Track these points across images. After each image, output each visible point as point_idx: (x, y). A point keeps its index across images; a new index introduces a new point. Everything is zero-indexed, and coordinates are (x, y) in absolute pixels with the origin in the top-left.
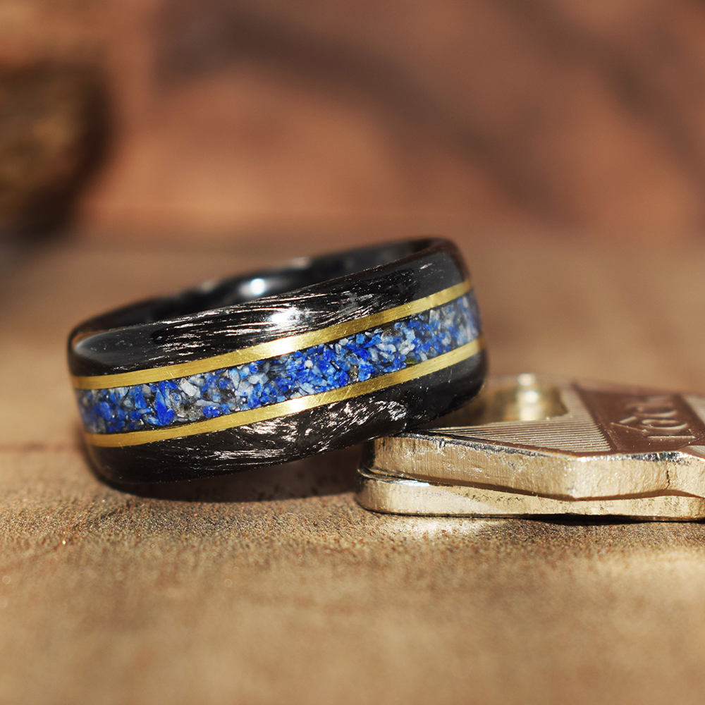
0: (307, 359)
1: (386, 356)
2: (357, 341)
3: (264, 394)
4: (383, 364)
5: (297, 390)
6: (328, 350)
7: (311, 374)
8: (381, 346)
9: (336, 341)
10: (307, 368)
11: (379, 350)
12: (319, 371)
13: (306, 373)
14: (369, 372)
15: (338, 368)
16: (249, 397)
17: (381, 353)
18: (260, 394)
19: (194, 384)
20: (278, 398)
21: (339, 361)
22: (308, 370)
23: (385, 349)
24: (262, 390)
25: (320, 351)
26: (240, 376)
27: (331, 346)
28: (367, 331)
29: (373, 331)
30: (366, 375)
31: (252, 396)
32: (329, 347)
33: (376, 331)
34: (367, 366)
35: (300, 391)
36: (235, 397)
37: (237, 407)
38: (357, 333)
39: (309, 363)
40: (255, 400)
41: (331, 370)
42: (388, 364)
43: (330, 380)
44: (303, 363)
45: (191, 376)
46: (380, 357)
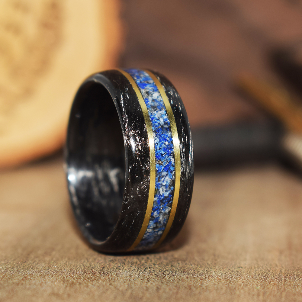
0: (169, 143)
1: (163, 179)
2: (172, 167)
3: (156, 122)
4: (160, 177)
5: (156, 136)
6: (171, 152)
7: (162, 143)
8: (167, 178)
9: (174, 157)
10: (165, 142)
11: (166, 177)
12: (163, 147)
13: (163, 141)
14: (159, 169)
15: (163, 155)
16: (154, 116)
17: (164, 177)
18: (156, 120)
19: (158, 97)
20: (154, 128)
21: (166, 156)
22: (164, 142)
23: (165, 179)
24: (157, 121)
25: (171, 149)
26: (163, 114)
27: (172, 155)
28: (175, 173)
29: (174, 176)
30: (158, 168)
31: (155, 118)
32: (172, 153)
33: (173, 177)
34: (161, 169)
35: (156, 137)
36: (154, 111)
37: (150, 111)
38: (175, 168)
39: (167, 143)
40: (153, 118)
41: (163, 152)
42: (159, 179)
43: (159, 151)
44: (168, 141)
45: (161, 97)
46: (163, 177)
